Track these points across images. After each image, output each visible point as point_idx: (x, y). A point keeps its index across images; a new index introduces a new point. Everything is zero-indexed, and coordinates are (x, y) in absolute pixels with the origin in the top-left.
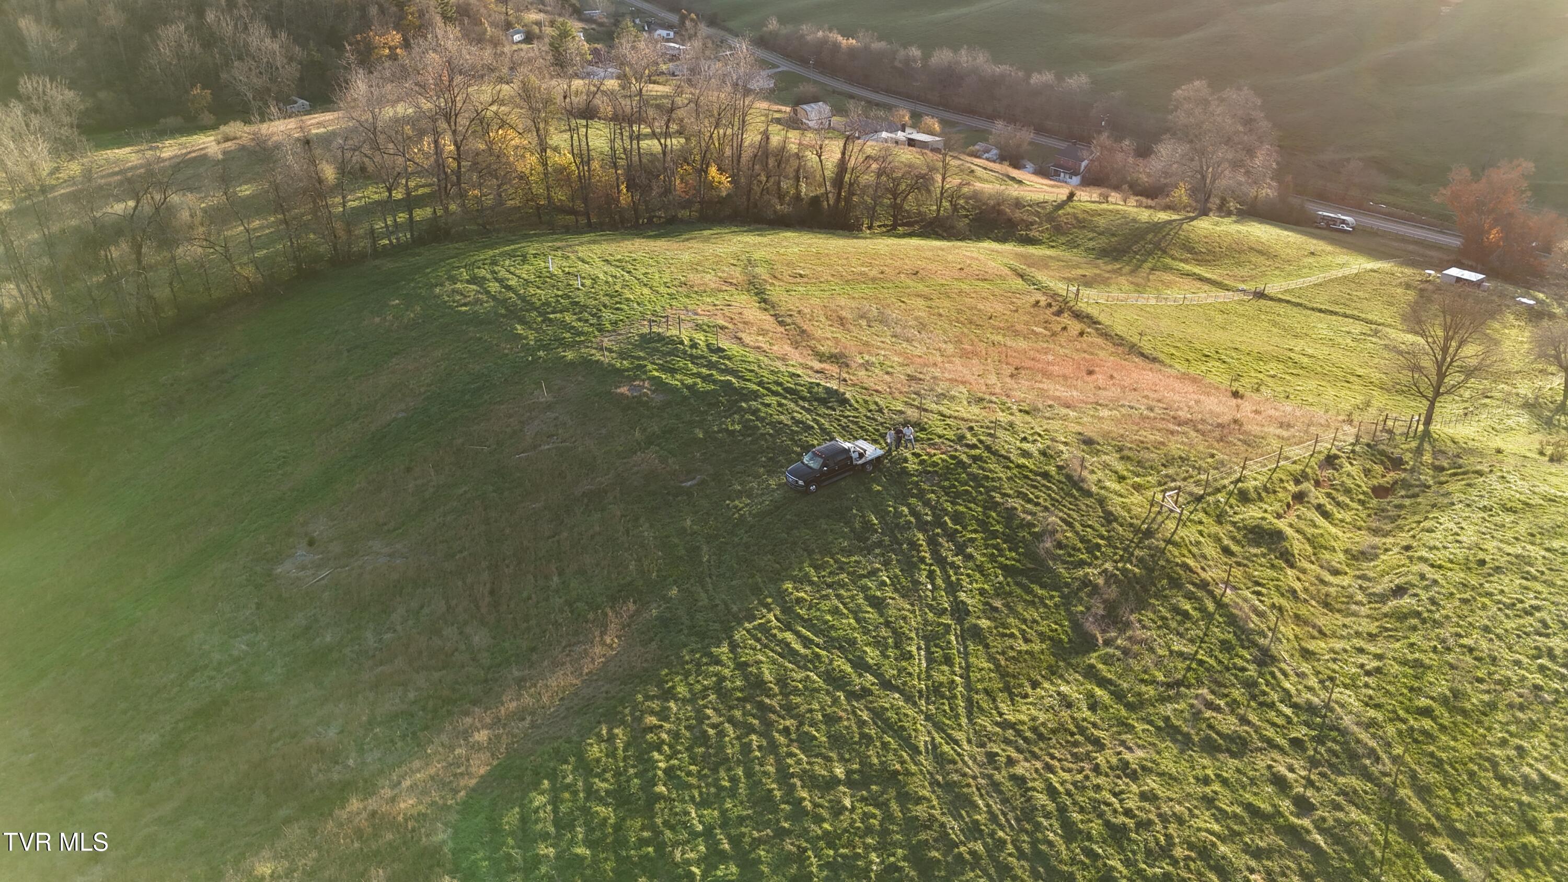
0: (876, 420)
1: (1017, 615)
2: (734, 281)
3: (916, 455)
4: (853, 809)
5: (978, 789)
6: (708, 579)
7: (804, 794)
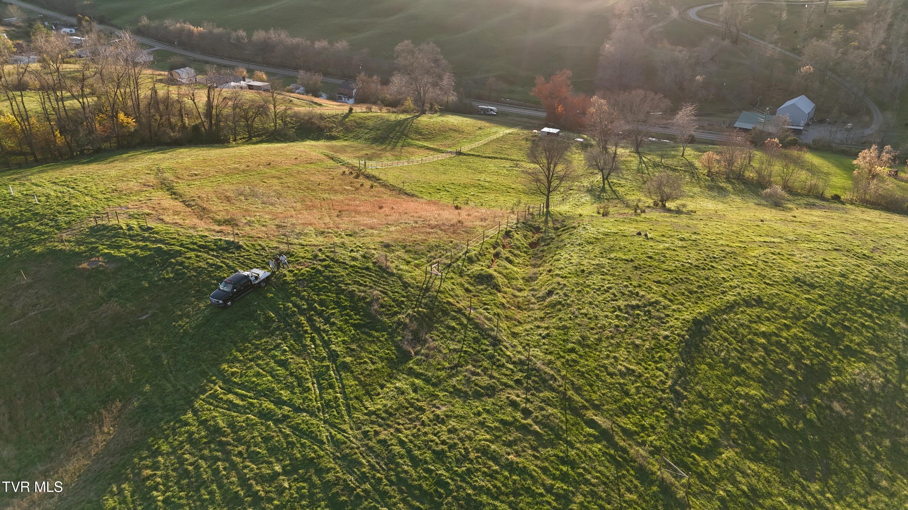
0: (262, 255)
1: (366, 350)
2: (151, 184)
3: (291, 271)
4: (290, 487)
5: (361, 454)
6: (170, 375)
7: (259, 488)
